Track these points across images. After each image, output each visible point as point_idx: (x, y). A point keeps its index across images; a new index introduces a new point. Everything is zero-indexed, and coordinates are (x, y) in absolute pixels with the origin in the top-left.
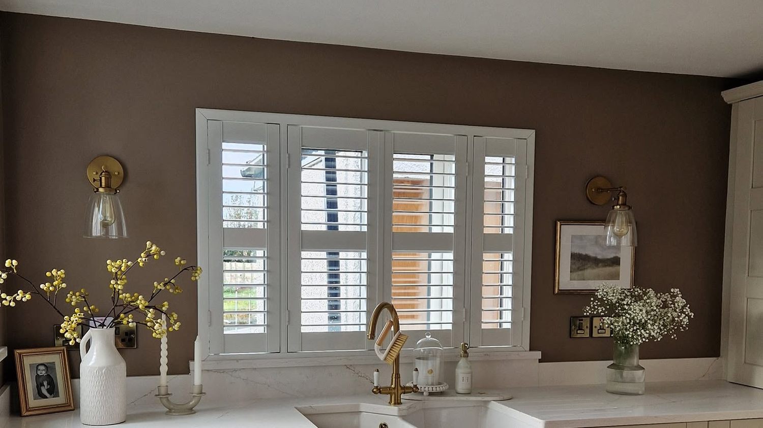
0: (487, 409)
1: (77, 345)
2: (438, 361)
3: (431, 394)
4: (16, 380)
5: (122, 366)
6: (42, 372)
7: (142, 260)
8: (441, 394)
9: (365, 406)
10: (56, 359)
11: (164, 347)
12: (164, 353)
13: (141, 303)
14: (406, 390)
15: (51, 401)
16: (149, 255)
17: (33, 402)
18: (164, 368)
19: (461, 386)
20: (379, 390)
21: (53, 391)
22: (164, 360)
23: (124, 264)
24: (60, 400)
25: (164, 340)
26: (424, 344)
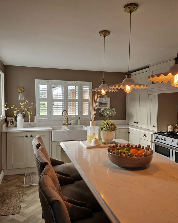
0: (82, 127)
1: (16, 116)
2: (75, 120)
3: (73, 125)
4: (7, 122)
5: (23, 119)
6: (11, 121)
7: (26, 103)
8: (76, 125)
9: (62, 127)
10: (13, 119)
11: (30, 117)
12: (30, 118)
13: (26, 110)
14: (69, 124)
15: (13, 125)
16: (27, 102)
17: (10, 125)
18: (30, 120)
19: (79, 124)
20: (64, 124)
21: (13, 124)
22: (30, 119)
23: (23, 104)
24: (14, 125)
25: (30, 116)
26: (72, 117)
